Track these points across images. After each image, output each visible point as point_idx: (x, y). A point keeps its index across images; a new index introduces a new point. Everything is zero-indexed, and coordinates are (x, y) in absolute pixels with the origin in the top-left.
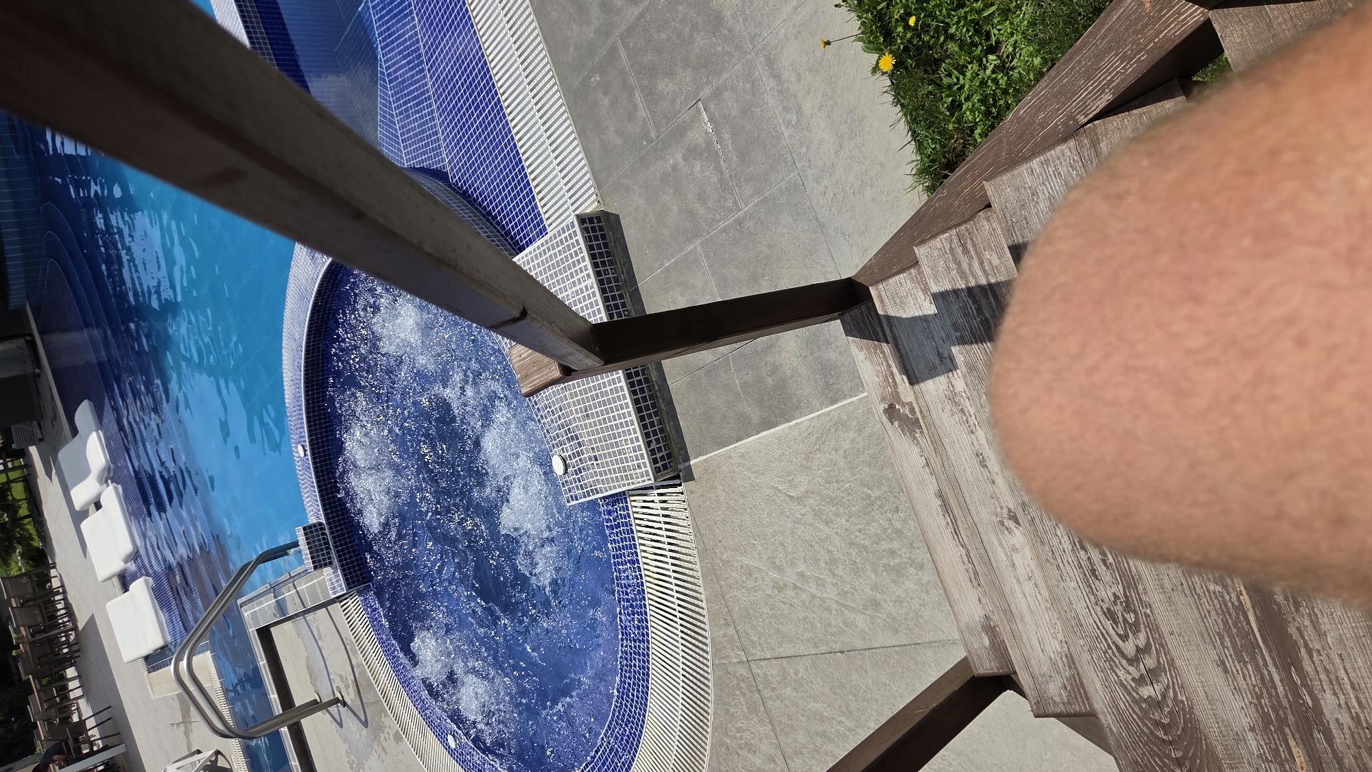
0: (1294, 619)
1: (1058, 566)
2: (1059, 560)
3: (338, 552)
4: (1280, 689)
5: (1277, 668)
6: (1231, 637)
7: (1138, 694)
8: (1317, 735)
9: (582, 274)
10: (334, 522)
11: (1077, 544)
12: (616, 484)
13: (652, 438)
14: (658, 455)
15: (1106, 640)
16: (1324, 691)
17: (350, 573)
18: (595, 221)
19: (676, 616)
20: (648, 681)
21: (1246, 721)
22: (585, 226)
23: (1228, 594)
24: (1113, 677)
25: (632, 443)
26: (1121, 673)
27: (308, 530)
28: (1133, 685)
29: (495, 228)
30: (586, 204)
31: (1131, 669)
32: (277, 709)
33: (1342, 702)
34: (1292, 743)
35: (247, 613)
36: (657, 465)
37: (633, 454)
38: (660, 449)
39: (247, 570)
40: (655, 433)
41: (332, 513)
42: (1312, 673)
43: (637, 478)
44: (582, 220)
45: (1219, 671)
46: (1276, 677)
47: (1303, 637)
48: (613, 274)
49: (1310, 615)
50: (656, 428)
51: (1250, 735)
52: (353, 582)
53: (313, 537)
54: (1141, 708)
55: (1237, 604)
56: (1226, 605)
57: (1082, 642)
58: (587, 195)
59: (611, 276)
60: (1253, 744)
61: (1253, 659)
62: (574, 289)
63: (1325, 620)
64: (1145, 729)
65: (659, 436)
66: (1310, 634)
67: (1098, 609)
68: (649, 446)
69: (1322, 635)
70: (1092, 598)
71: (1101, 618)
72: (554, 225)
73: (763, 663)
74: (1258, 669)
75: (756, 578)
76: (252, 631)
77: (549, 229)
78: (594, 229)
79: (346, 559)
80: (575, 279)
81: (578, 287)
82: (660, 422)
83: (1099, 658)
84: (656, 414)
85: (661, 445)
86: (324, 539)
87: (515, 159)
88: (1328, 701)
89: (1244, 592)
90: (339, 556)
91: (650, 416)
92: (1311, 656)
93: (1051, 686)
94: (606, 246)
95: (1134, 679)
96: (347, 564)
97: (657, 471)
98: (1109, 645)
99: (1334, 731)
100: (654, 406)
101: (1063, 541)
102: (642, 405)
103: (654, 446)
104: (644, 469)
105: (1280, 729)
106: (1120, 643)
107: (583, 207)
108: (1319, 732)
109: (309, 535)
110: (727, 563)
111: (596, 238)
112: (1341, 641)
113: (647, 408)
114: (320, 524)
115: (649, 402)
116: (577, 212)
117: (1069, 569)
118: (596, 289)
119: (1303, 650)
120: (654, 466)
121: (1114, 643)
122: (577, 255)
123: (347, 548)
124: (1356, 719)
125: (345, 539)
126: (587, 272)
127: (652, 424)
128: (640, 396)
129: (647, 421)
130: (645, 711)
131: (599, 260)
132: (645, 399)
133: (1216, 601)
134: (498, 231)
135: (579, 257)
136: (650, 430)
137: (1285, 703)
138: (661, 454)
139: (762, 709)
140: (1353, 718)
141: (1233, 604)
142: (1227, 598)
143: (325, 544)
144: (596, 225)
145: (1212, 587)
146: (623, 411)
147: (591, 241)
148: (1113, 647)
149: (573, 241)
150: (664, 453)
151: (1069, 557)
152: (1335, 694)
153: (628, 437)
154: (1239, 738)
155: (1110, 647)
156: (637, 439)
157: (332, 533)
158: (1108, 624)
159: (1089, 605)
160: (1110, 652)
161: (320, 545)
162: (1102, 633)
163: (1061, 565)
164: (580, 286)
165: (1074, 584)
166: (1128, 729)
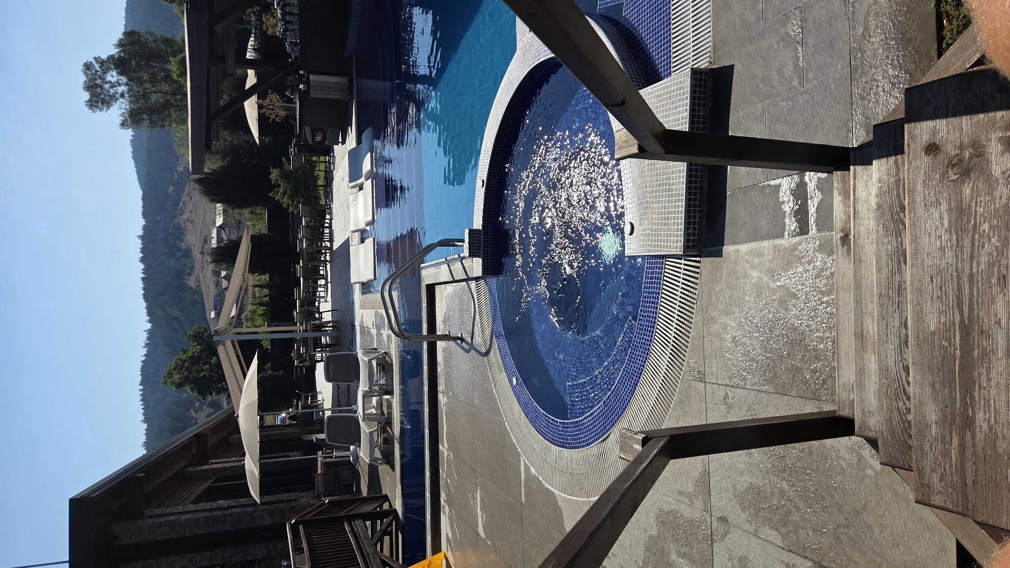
0: (978, 368)
1: (887, 335)
2: (889, 331)
3: (484, 251)
4: (958, 405)
5: (960, 393)
6: (943, 372)
7: (906, 417)
8: (968, 432)
9: (683, 108)
10: (487, 232)
11: (903, 324)
12: (659, 249)
13: (692, 226)
14: (692, 238)
15: (899, 383)
16: (980, 410)
17: (487, 265)
18: (704, 75)
19: (670, 343)
20: (640, 378)
21: (934, 418)
22: (696, 76)
23: (950, 348)
24: (895, 405)
25: (678, 225)
26: (901, 404)
27: (472, 232)
28: (905, 412)
29: (639, 66)
30: (702, 63)
31: (907, 402)
32: (425, 333)
33: (987, 417)
34: (954, 434)
35: (424, 273)
36: (689, 244)
37: (676, 233)
38: (694, 235)
39: (431, 247)
40: (694, 223)
41: (487, 226)
42: (977, 398)
43: (674, 248)
44: (695, 72)
45: (930, 388)
46: (958, 398)
47: (979, 379)
48: (703, 112)
49: (987, 367)
50: (697, 220)
51: (934, 426)
52: (487, 271)
53: (473, 237)
54: (904, 425)
55: (952, 353)
56: (947, 354)
57: (884, 381)
58: (705, 57)
59: (701, 114)
60: (934, 430)
61: (950, 386)
62: (674, 117)
63: (994, 372)
64: (902, 437)
65: (697, 226)
66: (984, 377)
67: (901, 364)
68: (688, 230)
69: (989, 380)
70: (900, 357)
71: (901, 370)
72: (677, 72)
73: (715, 386)
74: (950, 392)
75: (728, 333)
76: (424, 285)
77: (673, 74)
78: (701, 80)
79: (487, 256)
80: (677, 110)
81: (677, 116)
82: (700, 218)
83: (891, 393)
84: (699, 212)
85: (696, 232)
86: (479, 240)
87: (667, 22)
88: (980, 415)
89: (958, 349)
90: (484, 253)
91: (695, 212)
92: (980, 389)
93: (872, 419)
94: (705, 93)
95: (906, 409)
96: (487, 259)
97: (686, 247)
98: (899, 385)
99: (977, 432)
100: (700, 206)
101: (895, 320)
102: (692, 203)
103: (690, 231)
104: (679, 244)
105: (951, 426)
106: (906, 386)
107: (699, 64)
108: (969, 431)
109: (472, 235)
110: (713, 318)
111: (700, 86)
112: (998, 385)
113: (695, 206)
114: (479, 230)
115: (697, 203)
116: (695, 67)
117: (893, 338)
118: (687, 120)
119: (977, 385)
120: (686, 244)
121: (903, 385)
122: (683, 94)
123: (490, 250)
124: (990, 428)
125: (490, 244)
126: (686, 108)
127: (694, 217)
128: (692, 197)
129: (692, 214)
130: (632, 396)
131: (697, 101)
132: (695, 200)
133: (943, 351)
134: (640, 69)
135: (684, 97)
136: (692, 220)
137: (958, 412)
138: (694, 238)
139: (705, 413)
140: (989, 428)
141: (951, 354)
142: (949, 350)
143: (479, 243)
144: (703, 77)
145: (943, 343)
146: (679, 204)
147: (696, 87)
148: (902, 388)
149: (685, 85)
150: (696, 238)
151: (894, 331)
152: (985, 413)
153: (676, 221)
154: (928, 426)
155: (899, 387)
156: (681, 223)
157: (484, 238)
158: (904, 374)
159: (897, 360)
160: (899, 390)
161: (476, 243)
162: (898, 378)
163: (889, 334)
164: (679, 116)
165: (893, 347)
166: (892, 436)
